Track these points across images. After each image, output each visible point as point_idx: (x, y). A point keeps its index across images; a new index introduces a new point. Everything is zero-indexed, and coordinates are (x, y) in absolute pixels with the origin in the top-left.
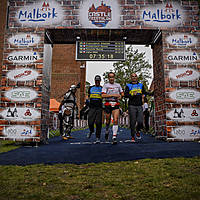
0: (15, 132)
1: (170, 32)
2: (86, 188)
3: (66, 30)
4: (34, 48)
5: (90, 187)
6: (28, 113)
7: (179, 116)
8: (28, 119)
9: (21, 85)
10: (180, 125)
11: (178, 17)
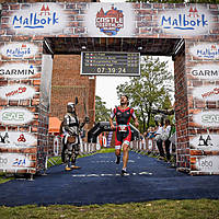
0: (5, 161)
1: (194, 41)
3: (69, 39)
4: (30, 61)
6: (22, 139)
7: (206, 144)
8: (21, 145)
9: (13, 104)
10: (206, 154)
11: (204, 23)
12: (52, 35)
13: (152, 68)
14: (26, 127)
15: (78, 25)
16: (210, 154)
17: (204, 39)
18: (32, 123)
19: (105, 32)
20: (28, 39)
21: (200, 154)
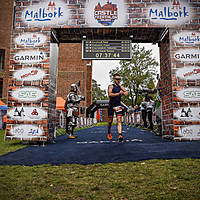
0: (22, 131)
1: (177, 29)
2: (93, 190)
3: (72, 29)
4: (40, 48)
5: (97, 189)
6: (35, 113)
7: (187, 115)
9: (27, 84)
10: (187, 124)
11: (185, 14)
12: (58, 26)
13: (139, 56)
14: (38, 103)
15: (79, 18)
16: (191, 123)
17: (186, 28)
18: (42, 100)
19: (102, 23)
20: (38, 30)
21: (182, 123)
